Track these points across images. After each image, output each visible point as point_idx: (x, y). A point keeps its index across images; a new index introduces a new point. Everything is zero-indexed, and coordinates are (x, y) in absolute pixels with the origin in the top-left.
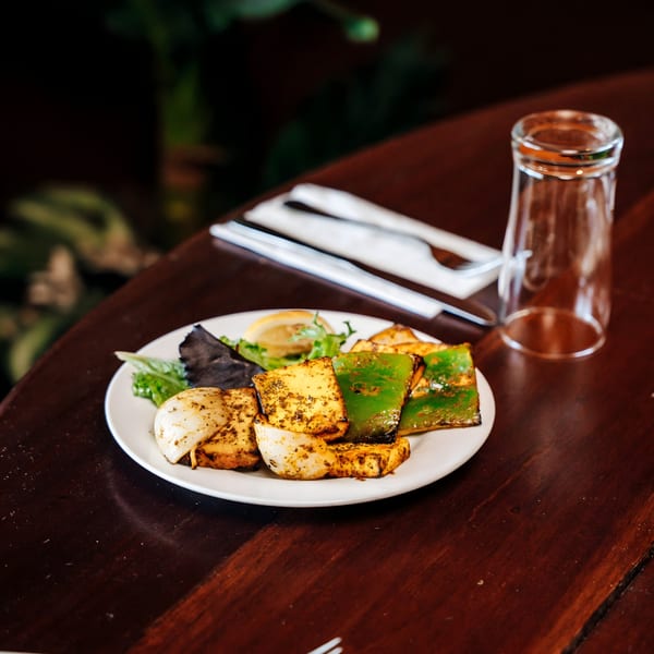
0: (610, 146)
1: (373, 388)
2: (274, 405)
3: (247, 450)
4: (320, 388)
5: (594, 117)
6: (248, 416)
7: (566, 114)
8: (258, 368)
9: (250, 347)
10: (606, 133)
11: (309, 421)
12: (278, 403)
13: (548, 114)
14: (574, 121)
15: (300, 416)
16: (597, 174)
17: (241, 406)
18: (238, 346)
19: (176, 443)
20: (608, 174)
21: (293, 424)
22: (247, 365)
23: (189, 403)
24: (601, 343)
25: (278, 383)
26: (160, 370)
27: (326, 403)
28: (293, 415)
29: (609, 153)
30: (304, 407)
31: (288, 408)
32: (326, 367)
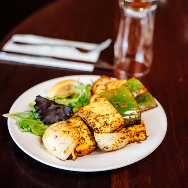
1: (123, 103)
2: (93, 122)
3: (92, 145)
4: (108, 110)
6: (85, 130)
8: (65, 106)
9: (58, 98)
11: (111, 125)
12: (94, 121)
15: (106, 124)
17: (79, 126)
18: (54, 100)
19: (65, 152)
21: (105, 128)
22: (61, 106)
23: (61, 132)
25: (90, 112)
26: (24, 117)
27: (114, 116)
28: (103, 124)
30: (105, 120)
31: (100, 122)
32: (105, 100)
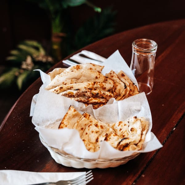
0: (155, 48)
5: (151, 41)
7: (145, 40)
10: (154, 45)
13: (140, 39)
14: (146, 41)
16: (152, 54)
20: (154, 54)
24: (151, 91)
29: (155, 50)
